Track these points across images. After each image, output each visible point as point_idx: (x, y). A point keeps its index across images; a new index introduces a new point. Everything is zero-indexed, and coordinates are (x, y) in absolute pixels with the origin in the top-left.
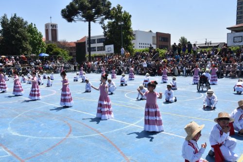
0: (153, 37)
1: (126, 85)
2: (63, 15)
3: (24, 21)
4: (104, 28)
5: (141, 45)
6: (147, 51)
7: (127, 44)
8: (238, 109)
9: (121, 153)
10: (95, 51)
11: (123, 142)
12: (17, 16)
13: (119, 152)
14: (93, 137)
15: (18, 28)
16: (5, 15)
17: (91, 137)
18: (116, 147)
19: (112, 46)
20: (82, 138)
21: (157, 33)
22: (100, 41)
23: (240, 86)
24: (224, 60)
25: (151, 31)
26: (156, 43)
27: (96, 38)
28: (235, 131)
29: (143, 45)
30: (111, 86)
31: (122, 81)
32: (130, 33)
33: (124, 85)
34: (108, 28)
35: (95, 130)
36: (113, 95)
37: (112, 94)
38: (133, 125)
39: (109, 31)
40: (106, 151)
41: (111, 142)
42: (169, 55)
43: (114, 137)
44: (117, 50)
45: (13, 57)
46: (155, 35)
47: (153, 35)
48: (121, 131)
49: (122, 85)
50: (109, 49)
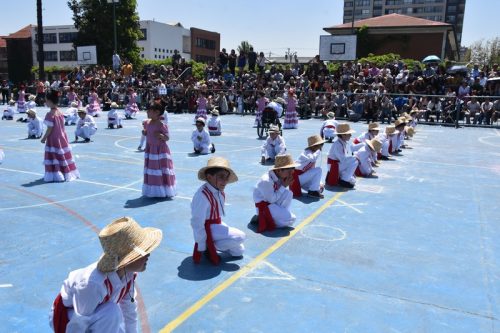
0: (184, 37)
1: (120, 127)
4: (75, 8)
5: (158, 53)
6: (169, 64)
7: (127, 46)
8: (307, 149)
9: (94, 228)
10: (56, 60)
11: (100, 213)
13: (89, 227)
14: (38, 208)
17: (33, 209)
18: (84, 220)
19: (93, 49)
20: (15, 211)
21: (192, 29)
22: (66, 37)
23: (331, 127)
24: (313, 86)
25: (179, 25)
26: (190, 50)
27: (57, 32)
28: (303, 191)
29: (162, 54)
30: (86, 124)
31: (110, 119)
32: (135, 25)
33: (115, 126)
34: (85, 8)
35: (44, 198)
36: (90, 143)
37: (87, 140)
38: (125, 187)
39: (87, 16)
40: (63, 227)
41: (75, 214)
42: (212, 73)
43: (83, 206)
44: (104, 59)
46: (188, 34)
47: (184, 34)
48: (97, 197)
49: (111, 126)
50: (87, 56)
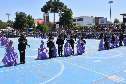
2: (42, 11)
3: (25, 14)
5: (86, 24)
12: (22, 12)
15: (22, 17)
16: (17, 12)
21: (95, 17)
25: (92, 16)
26: (95, 22)
45: (19, 30)
46: (94, 18)
50: (57, 26)
